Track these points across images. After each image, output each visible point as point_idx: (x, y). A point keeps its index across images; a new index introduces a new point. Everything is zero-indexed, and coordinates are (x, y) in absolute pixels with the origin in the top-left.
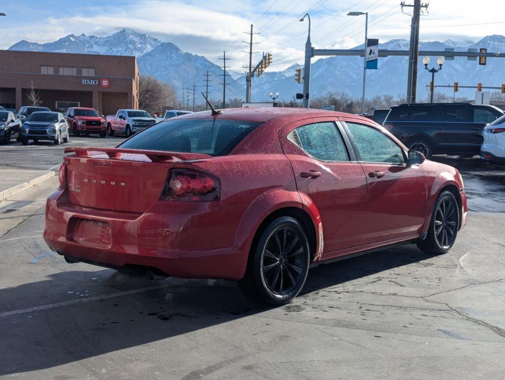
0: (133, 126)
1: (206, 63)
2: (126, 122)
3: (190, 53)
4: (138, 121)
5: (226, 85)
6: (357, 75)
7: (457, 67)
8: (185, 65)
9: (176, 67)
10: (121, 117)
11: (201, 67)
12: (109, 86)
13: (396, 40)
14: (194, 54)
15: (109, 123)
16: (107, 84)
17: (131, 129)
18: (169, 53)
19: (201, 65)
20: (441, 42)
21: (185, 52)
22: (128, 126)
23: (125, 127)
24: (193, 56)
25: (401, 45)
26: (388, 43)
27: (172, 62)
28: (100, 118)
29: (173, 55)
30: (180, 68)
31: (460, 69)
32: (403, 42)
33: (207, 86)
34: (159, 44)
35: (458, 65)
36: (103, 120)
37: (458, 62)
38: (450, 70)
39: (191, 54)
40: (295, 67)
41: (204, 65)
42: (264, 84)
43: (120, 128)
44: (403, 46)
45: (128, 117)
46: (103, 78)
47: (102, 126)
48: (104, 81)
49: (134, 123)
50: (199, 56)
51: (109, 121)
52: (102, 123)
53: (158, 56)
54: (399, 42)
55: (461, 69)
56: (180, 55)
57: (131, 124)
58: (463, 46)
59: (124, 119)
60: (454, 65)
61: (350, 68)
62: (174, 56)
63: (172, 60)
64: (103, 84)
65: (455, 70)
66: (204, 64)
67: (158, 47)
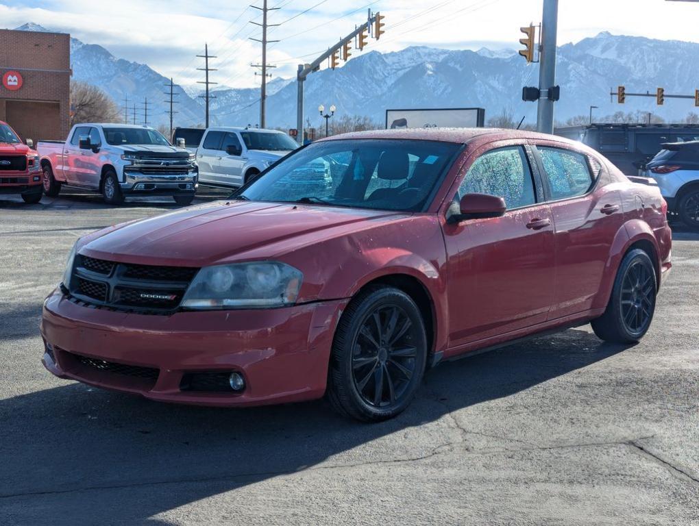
0: (126, 170)
1: (150, 75)
2: (101, 159)
3: (126, 59)
4: (140, 154)
5: (209, 99)
6: (363, 94)
7: (495, 84)
8: (120, 77)
9: (106, 80)
10: (85, 145)
11: (143, 80)
12: (21, 87)
13: (414, 48)
14: (132, 62)
15: (45, 163)
16: (16, 84)
17: (120, 179)
18: (95, 59)
19: (142, 78)
20: (474, 51)
21: (118, 59)
22: (108, 170)
23: (96, 173)
24: (131, 64)
25: (422, 55)
26: (404, 51)
27: (100, 73)
28: (21, 146)
29: (101, 62)
30: (112, 81)
31: (499, 87)
32: (424, 50)
33: (171, 102)
34: (81, 46)
35: (497, 82)
36: (31, 154)
37: (496, 78)
38: (486, 89)
39: (128, 62)
40: (277, 81)
41: (147, 78)
42: (233, 106)
43: (81, 177)
44: (425, 56)
45: (105, 145)
46: (8, 70)
47: (31, 170)
48: (10, 77)
49: (129, 163)
50: (140, 65)
51: (46, 156)
52: (31, 162)
53: (79, 63)
54: (418, 51)
55: (501, 87)
56: (112, 62)
57: (119, 165)
58: (503, 57)
59: (96, 149)
60: (491, 82)
61: (354, 84)
62: (103, 64)
63: (100, 70)
64: (9, 83)
65: (493, 88)
66: (146, 76)
67: (78, 50)
